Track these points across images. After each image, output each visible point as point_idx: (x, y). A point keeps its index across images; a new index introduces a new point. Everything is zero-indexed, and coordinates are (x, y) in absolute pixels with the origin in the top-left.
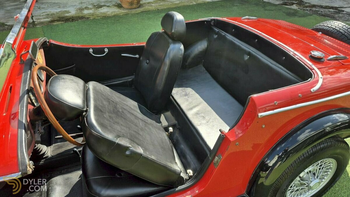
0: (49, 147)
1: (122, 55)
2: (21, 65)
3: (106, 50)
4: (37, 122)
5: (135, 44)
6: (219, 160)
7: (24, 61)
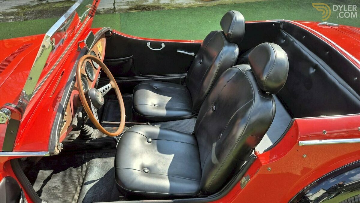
0: (96, 130)
1: (178, 51)
2: (78, 52)
3: (163, 45)
4: (79, 107)
5: (192, 42)
6: (246, 182)
7: (80, 49)
